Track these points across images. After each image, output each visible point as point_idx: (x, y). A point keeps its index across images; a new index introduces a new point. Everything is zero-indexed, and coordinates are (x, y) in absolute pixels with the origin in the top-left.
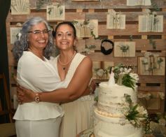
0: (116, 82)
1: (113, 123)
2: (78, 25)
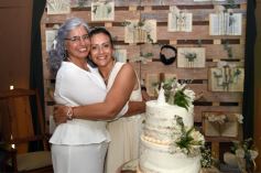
0: (167, 101)
1: (161, 151)
2: (131, 26)
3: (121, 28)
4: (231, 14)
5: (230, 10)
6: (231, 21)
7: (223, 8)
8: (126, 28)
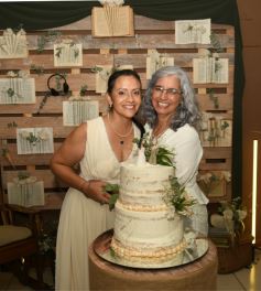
0: (147, 161)
2: (103, 73)
3: (91, 76)
4: (217, 59)
5: (215, 55)
6: (217, 68)
7: (208, 52)
8: (97, 76)
